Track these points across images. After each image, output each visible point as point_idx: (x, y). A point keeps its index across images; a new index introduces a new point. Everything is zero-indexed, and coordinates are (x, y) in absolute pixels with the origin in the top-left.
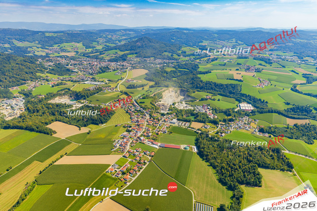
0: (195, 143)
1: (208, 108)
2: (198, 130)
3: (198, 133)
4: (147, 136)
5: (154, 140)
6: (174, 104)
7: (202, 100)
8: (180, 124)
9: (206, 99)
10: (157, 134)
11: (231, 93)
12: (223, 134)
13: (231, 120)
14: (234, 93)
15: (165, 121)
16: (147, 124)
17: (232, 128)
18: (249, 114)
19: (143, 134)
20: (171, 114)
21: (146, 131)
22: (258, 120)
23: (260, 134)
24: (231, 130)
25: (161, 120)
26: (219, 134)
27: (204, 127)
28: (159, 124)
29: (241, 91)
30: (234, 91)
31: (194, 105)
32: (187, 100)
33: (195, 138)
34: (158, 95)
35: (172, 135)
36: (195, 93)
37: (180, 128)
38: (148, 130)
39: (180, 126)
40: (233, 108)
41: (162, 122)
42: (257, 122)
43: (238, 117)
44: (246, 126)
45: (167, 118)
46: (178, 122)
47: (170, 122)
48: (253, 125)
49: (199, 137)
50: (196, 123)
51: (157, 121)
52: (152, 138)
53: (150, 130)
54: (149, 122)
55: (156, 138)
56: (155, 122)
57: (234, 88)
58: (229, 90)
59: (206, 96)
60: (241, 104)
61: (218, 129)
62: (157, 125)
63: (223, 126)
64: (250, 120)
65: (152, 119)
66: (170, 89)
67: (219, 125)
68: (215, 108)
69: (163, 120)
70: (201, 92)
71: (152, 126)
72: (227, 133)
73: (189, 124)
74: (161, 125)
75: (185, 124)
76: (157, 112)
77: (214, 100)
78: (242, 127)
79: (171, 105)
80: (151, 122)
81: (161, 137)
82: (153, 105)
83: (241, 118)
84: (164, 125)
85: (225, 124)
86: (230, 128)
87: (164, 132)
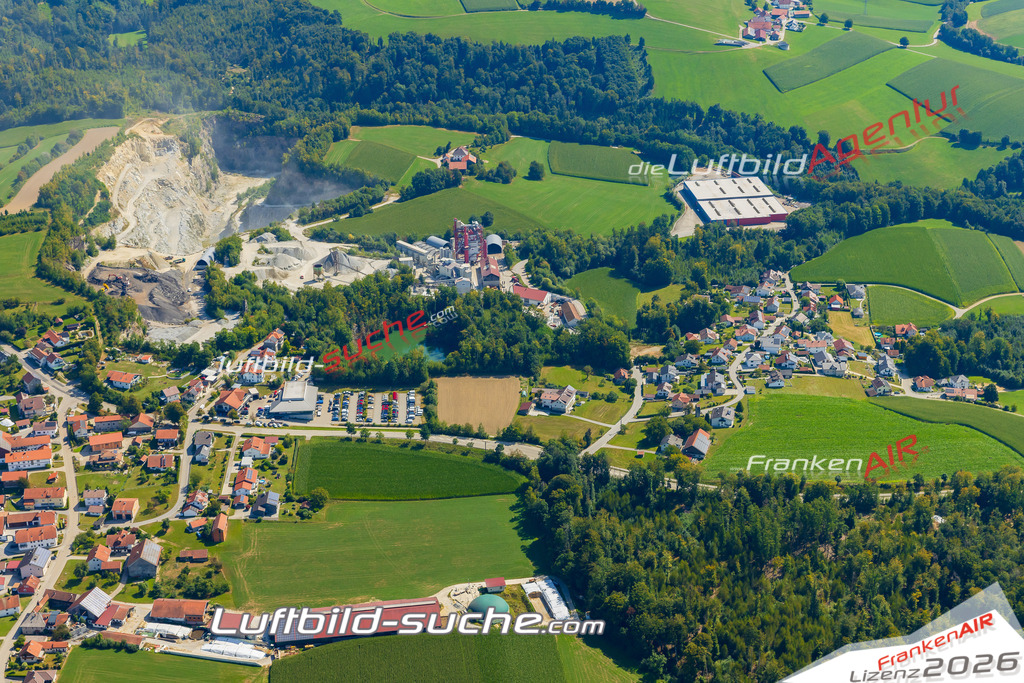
0: (531, 552)
1: (495, 249)
2: (509, 436)
3: (515, 464)
4: (127, 575)
5: (198, 593)
6: (226, 254)
7: (423, 185)
8: (351, 415)
9: (452, 181)
10: (209, 537)
11: (588, 106)
12: (702, 441)
13: (695, 319)
14: (608, 107)
15: (221, 410)
16: (83, 460)
17: (733, 377)
18: (789, 248)
19: (91, 566)
20: (249, 343)
21: (96, 527)
22: (860, 289)
23: (922, 391)
24: (728, 392)
25: (192, 413)
26: (674, 441)
27: (539, 407)
28: (187, 443)
29: (649, 86)
30: (612, 93)
31: (383, 242)
32: (317, 204)
33: (512, 508)
34: (75, 189)
35: (331, 518)
36: (350, 138)
37: (358, 446)
38: (110, 519)
39: (358, 434)
40: (656, 222)
41: (206, 421)
42: (861, 301)
43: (721, 285)
44: (812, 342)
45: (228, 385)
46: (329, 397)
47: (269, 414)
48: (850, 329)
49: (551, 502)
50: (467, 385)
51: (167, 427)
52: (178, 586)
53: (129, 517)
54: (95, 440)
55: (209, 575)
56: (149, 436)
57: (599, 67)
58: (572, 90)
59: (439, 152)
60: (691, 185)
61: (638, 400)
62: (177, 459)
63: (665, 371)
64: (812, 295)
65: (113, 409)
66: (137, 128)
67: (628, 367)
68: (544, 238)
69: (202, 404)
70: (384, 123)
71: (134, 477)
72: (723, 424)
73: (418, 399)
74: (206, 452)
75: (386, 405)
76: (131, 347)
77: (502, 175)
78: (792, 358)
79: (201, 263)
80: (116, 436)
81: (249, 554)
82: (68, 285)
83: (746, 289)
84: (229, 444)
85: (665, 351)
86: (719, 378)
87: (260, 509)
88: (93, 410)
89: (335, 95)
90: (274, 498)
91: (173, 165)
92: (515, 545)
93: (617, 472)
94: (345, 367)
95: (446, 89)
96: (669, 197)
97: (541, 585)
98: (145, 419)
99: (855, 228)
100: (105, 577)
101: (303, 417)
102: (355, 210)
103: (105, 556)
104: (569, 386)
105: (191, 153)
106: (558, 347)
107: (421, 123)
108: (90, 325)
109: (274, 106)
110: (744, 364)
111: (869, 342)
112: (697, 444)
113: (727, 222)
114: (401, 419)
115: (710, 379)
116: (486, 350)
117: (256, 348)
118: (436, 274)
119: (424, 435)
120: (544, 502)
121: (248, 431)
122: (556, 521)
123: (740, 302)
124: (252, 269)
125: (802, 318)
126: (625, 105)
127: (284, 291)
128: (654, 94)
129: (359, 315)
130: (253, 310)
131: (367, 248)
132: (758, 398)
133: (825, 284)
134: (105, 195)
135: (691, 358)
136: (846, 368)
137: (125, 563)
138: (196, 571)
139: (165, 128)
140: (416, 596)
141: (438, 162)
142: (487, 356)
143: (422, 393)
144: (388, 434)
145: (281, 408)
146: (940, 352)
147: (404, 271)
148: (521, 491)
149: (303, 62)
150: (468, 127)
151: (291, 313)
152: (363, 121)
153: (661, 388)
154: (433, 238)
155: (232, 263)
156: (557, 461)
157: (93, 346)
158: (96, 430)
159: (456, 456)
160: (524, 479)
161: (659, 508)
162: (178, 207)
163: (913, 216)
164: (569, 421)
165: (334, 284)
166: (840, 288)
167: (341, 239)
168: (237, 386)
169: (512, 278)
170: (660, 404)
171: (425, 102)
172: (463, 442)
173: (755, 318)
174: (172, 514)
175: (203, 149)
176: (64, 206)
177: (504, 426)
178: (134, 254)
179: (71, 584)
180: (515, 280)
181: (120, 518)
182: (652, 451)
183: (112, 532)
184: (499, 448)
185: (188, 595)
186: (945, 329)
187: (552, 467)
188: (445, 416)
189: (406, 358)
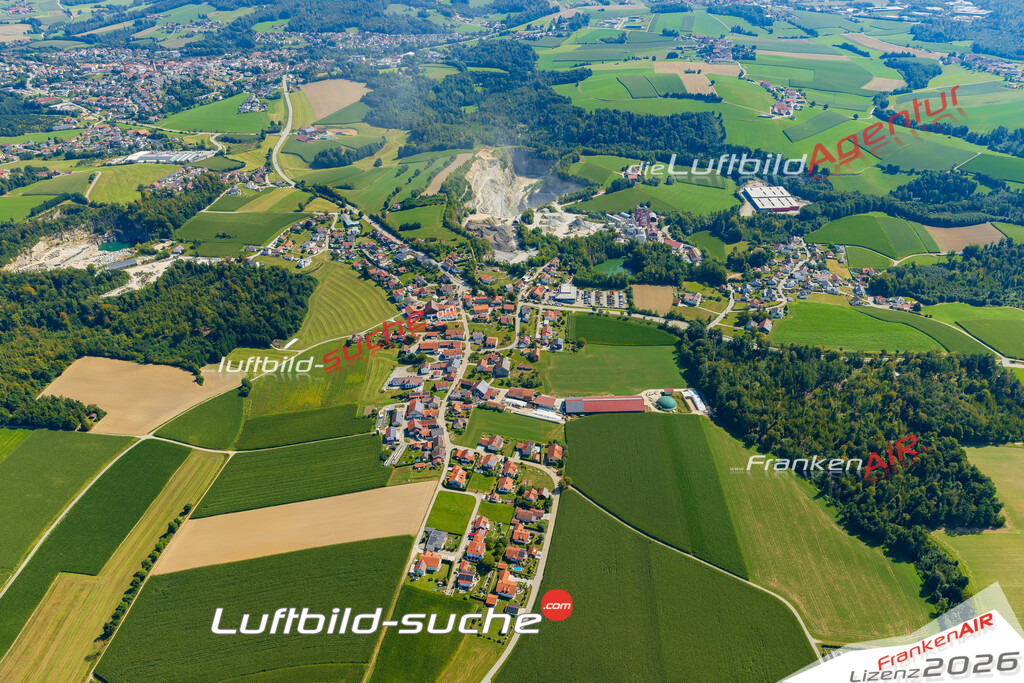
1: (653, 220)
4: (495, 374)
6: (526, 219)
10: (532, 359)
11: (693, 146)
12: (768, 325)
15: (533, 296)
16: (471, 317)
17: (781, 292)
18: (804, 225)
19: (479, 369)
20: (543, 264)
21: (479, 350)
22: (842, 248)
23: (879, 304)
24: (779, 300)
25: (519, 297)
26: (753, 324)
27: (683, 302)
28: (518, 311)
29: (724, 137)
30: (705, 141)
31: (599, 214)
32: (566, 194)
33: (674, 353)
34: (457, 185)
35: (587, 352)
36: (580, 162)
37: (598, 317)
38: (485, 346)
39: (597, 312)
40: (732, 209)
41: (526, 301)
42: (843, 254)
43: (768, 243)
44: (818, 275)
45: (535, 284)
46: (581, 292)
47: (555, 300)
48: (838, 269)
49: (696, 352)
50: (647, 288)
51: (508, 303)
52: (519, 381)
53: (494, 346)
54: (477, 308)
55: (533, 377)
56: (500, 307)
57: (698, 127)
58: (685, 139)
59: (623, 170)
60: (748, 189)
61: (732, 302)
62: (514, 319)
63: (745, 287)
64: (817, 250)
65: (483, 293)
66: (480, 154)
67: (726, 284)
68: (678, 215)
69: (523, 293)
70: (595, 154)
71: (495, 326)
72: (777, 316)
73: (624, 295)
74: (527, 316)
75: (609, 297)
76: (489, 263)
77: (654, 182)
78: (811, 284)
79: (516, 222)
80: (485, 307)
81: (551, 368)
82: (458, 231)
83: (781, 245)
84: (537, 313)
85: (743, 276)
86: (774, 292)
87: (554, 346)
88: (474, 293)
89: (570, 139)
90: (561, 341)
91: (496, 172)
92: (677, 372)
93: (726, 339)
94: (589, 277)
95: (623, 137)
96: (736, 195)
97: (689, 393)
98: (498, 299)
99: (836, 216)
100: (486, 375)
101: (570, 301)
102: (585, 198)
103: (485, 365)
104: (698, 292)
105: (504, 167)
106: (691, 273)
107: (613, 155)
108: (469, 251)
109: (541, 144)
110: (785, 285)
111: (849, 277)
112: (766, 326)
113: (769, 210)
114: (616, 305)
115: (769, 292)
116: (657, 272)
117: (546, 266)
118: (625, 232)
119: (629, 314)
120: (691, 352)
121: (546, 307)
122: (699, 362)
123: (779, 252)
124: (540, 226)
125: (813, 262)
126: (712, 147)
127: (556, 238)
128: (726, 142)
129: (592, 251)
130: (543, 247)
131: (592, 217)
132: (795, 304)
133: (824, 244)
134: (470, 187)
135: (758, 281)
136: (838, 290)
137: (494, 368)
138: (527, 375)
139: (493, 153)
140: (630, 394)
141: (622, 174)
142: (657, 276)
143: (626, 292)
144: (611, 312)
145: (560, 296)
146: (889, 284)
147: (612, 230)
148: (679, 345)
149: (554, 122)
150: (636, 157)
151: (561, 250)
152: (586, 153)
153: (744, 295)
154: (623, 213)
155: (530, 223)
156: (697, 331)
157: (473, 263)
158: (476, 303)
159: (644, 324)
160: (678, 339)
161: (749, 358)
162: (500, 193)
163: (866, 209)
164: (698, 310)
165: (580, 235)
166: (831, 247)
167: (579, 212)
168: (539, 285)
169: (663, 235)
170: (744, 304)
171: (613, 143)
172: (648, 318)
173: (789, 262)
174: (513, 346)
175: (509, 165)
176: (454, 193)
177: (667, 312)
178: (485, 217)
179: (470, 377)
180: (664, 236)
181: (490, 346)
182: (742, 328)
183: (486, 353)
184: (666, 322)
185: (524, 386)
186: (889, 271)
187: (695, 334)
188: (638, 304)
189: (618, 275)
